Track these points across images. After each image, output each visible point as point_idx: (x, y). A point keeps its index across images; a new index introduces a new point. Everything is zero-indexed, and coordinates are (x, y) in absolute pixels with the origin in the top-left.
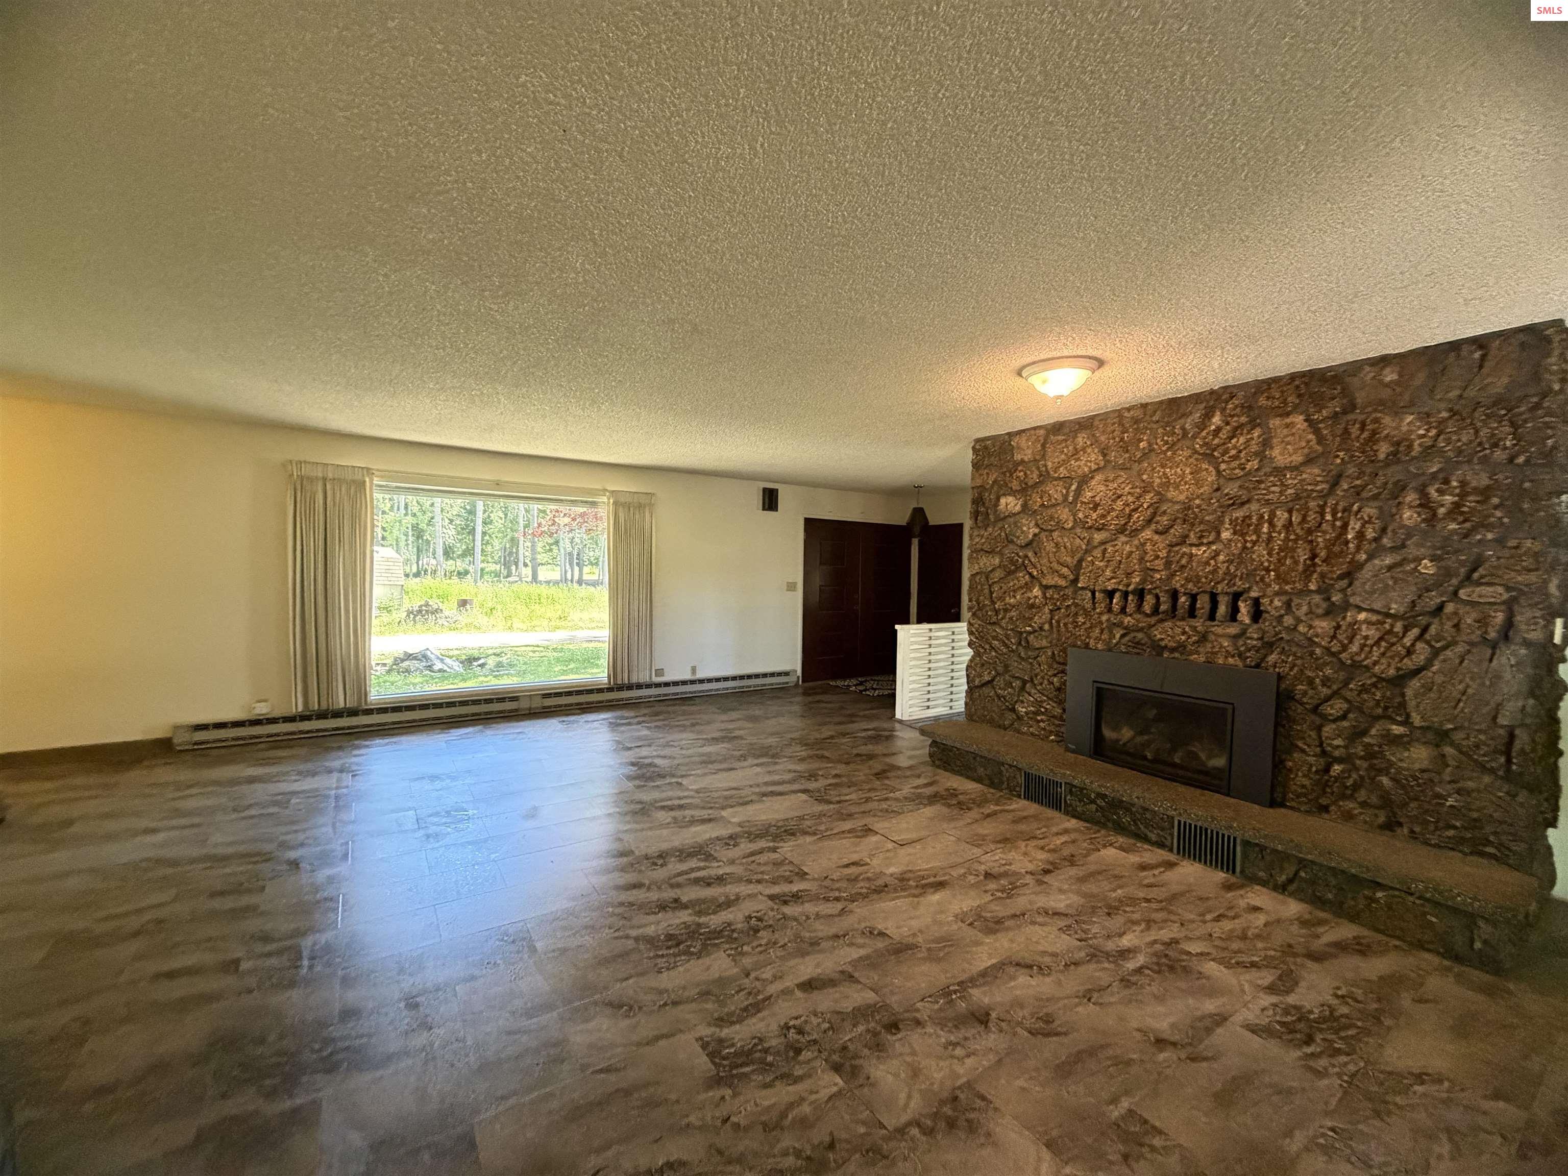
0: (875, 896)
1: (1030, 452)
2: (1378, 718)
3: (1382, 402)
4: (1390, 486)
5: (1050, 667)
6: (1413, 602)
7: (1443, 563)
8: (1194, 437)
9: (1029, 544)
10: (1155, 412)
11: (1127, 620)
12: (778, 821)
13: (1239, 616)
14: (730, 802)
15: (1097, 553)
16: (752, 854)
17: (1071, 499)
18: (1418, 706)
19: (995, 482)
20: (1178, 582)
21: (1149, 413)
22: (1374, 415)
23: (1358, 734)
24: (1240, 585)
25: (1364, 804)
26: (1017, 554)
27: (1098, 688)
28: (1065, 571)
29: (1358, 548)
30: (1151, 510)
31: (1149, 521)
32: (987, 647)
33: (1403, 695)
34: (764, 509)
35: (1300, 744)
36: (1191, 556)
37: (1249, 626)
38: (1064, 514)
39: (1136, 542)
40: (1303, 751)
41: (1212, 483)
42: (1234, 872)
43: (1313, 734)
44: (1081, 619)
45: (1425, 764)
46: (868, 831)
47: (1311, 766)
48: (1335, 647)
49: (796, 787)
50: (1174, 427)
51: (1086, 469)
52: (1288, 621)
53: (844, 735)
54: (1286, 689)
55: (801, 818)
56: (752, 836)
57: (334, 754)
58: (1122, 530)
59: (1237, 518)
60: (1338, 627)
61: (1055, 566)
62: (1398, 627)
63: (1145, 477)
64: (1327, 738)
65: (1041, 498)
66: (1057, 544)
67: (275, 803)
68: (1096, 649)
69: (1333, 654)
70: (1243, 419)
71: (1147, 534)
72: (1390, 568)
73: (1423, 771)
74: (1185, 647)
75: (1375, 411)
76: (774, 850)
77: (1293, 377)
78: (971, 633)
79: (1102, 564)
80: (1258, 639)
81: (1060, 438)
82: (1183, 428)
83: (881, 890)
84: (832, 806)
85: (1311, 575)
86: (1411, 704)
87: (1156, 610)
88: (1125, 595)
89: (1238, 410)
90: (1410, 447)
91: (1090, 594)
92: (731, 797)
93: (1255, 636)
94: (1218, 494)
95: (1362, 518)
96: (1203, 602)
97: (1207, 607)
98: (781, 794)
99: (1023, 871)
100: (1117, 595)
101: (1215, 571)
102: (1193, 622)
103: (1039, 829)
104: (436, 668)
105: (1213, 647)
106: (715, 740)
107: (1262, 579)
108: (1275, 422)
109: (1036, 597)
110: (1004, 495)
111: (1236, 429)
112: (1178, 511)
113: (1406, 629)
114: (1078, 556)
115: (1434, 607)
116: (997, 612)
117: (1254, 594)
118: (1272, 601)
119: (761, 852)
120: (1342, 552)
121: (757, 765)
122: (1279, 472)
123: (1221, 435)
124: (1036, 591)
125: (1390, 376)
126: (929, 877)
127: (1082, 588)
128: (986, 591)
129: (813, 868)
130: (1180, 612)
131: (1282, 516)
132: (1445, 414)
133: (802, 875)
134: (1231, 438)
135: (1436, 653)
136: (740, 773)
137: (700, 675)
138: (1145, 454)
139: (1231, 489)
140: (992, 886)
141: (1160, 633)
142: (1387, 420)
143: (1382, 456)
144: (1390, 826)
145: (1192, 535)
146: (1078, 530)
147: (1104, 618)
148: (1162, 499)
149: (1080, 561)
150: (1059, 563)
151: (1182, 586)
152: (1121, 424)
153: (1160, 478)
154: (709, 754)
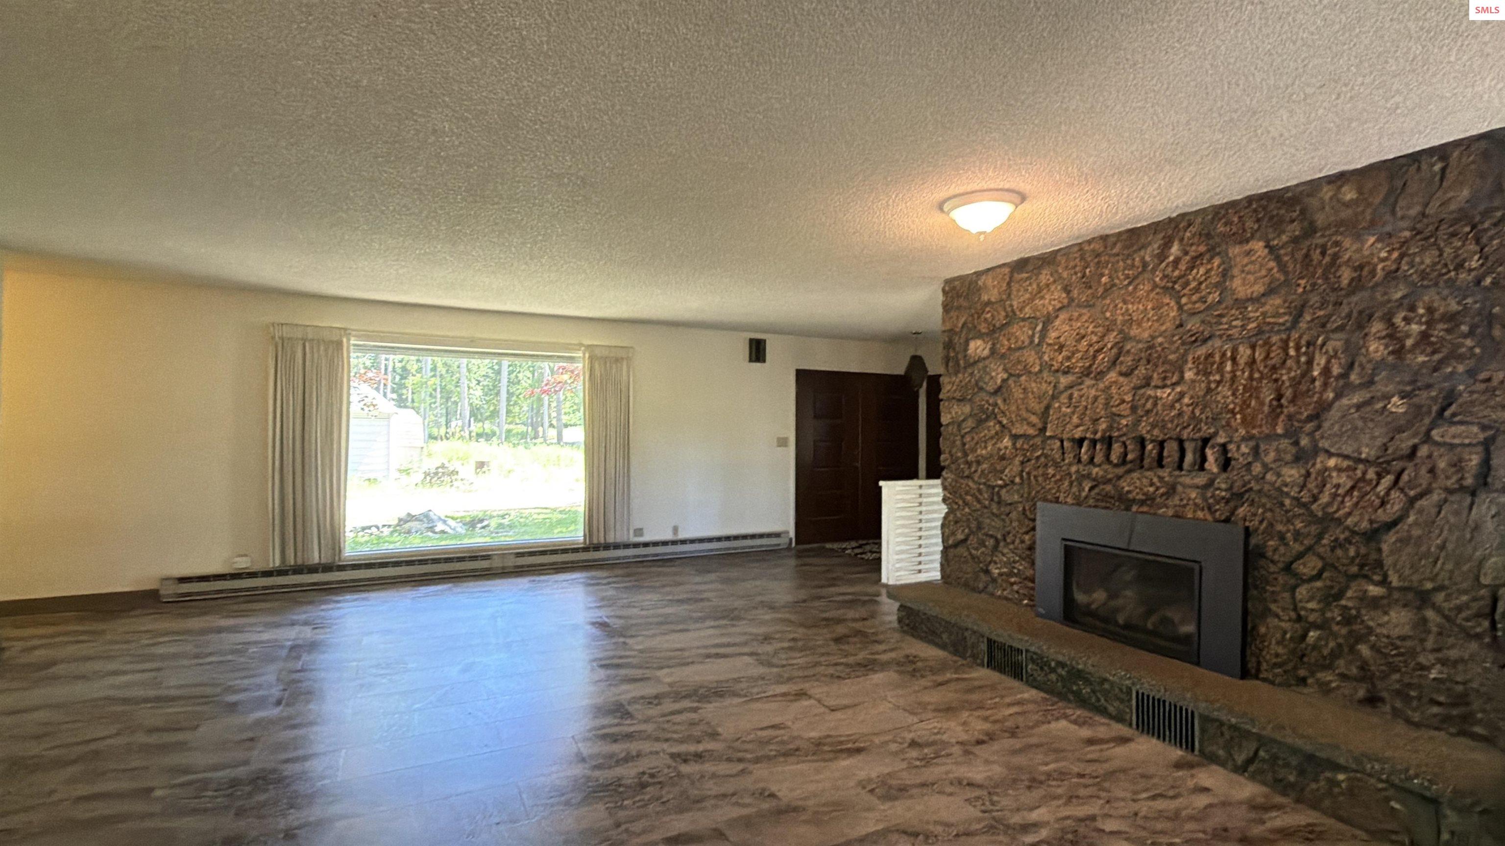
0: (782, 759)
1: (996, 291)
2: (1355, 577)
3: (1341, 223)
4: (1355, 314)
5: (1021, 524)
6: (1385, 444)
7: (1415, 400)
8: (1154, 270)
9: (997, 391)
10: (1115, 244)
11: (1095, 470)
12: (712, 682)
13: (1207, 465)
14: (671, 662)
15: (1064, 398)
16: (673, 713)
17: (1036, 341)
18: (1395, 565)
19: (964, 324)
20: (1143, 429)
21: (1109, 244)
22: (1334, 238)
23: (1332, 597)
24: (1206, 430)
25: (1344, 677)
26: (987, 401)
27: (1066, 546)
28: (1034, 419)
29: (1325, 385)
30: (1115, 351)
31: (1114, 363)
32: (961, 502)
33: (1380, 550)
34: (751, 360)
35: (1273, 607)
36: (1156, 399)
37: (1216, 476)
38: (1030, 357)
39: (1101, 386)
40: (1277, 616)
41: (1174, 318)
42: (1193, 750)
43: (1287, 595)
44: (1051, 471)
45: (1407, 630)
46: (801, 695)
47: (1285, 633)
48: (1305, 497)
49: (746, 650)
50: (1134, 260)
51: (1051, 308)
52: (1257, 468)
53: (820, 598)
54: (1257, 546)
55: (737, 680)
56: (678, 696)
57: (304, 608)
58: (1086, 372)
59: (1199, 358)
60: (1308, 474)
61: (1025, 414)
62: (1371, 474)
63: (1108, 314)
64: (1301, 601)
65: (1009, 340)
66: (1024, 389)
67: (233, 652)
68: (1066, 503)
69: (1305, 505)
70: (1202, 248)
71: (1112, 376)
72: (1359, 407)
73: (1403, 638)
74: (1153, 499)
75: (1336, 233)
76: (695, 710)
77: (1250, 199)
78: (945, 488)
79: (1069, 410)
80: (1226, 490)
81: (1025, 275)
82: (1143, 259)
83: (790, 753)
84: (775, 670)
85: (1278, 416)
86: (1388, 561)
87: (1123, 461)
88: (1094, 442)
89: (1196, 240)
90: (1373, 273)
91: (1058, 444)
92: (674, 658)
93: (1223, 486)
94: (1181, 330)
95: (1327, 352)
96: (1171, 448)
97: (1176, 456)
98: (724, 656)
99: (954, 741)
100: (1086, 443)
101: (1180, 414)
102: (1161, 472)
103: (991, 699)
104: (437, 529)
105: (1181, 500)
106: (681, 602)
107: (1228, 424)
108: (1235, 251)
109: (1006, 448)
110: (972, 339)
111: (1194, 259)
112: (1141, 350)
113: (1380, 476)
114: (1045, 402)
115: (1408, 452)
116: (969, 464)
117: (1221, 440)
118: (1238, 448)
119: (679, 712)
120: (1308, 390)
121: (712, 627)
122: (1241, 304)
123: (1180, 266)
124: (1006, 442)
125: (1349, 194)
126: (848, 741)
127: (1050, 437)
128: (958, 443)
129: (727, 730)
130: (1147, 462)
131: (1244, 352)
132: (1407, 234)
133: (714, 735)
134: (1192, 268)
135: (1412, 501)
136: (691, 635)
137: (682, 536)
138: (1106, 290)
139: (1192, 324)
140: (914, 753)
141: (1129, 485)
142: (1347, 242)
143: (1345, 282)
144: (1372, 701)
145: (1155, 375)
146: (1045, 374)
147: (1073, 469)
148: (1126, 338)
149: (1048, 408)
150: (1028, 410)
151: (1148, 432)
152: (1082, 258)
153: (1123, 314)
154: (667, 615)
